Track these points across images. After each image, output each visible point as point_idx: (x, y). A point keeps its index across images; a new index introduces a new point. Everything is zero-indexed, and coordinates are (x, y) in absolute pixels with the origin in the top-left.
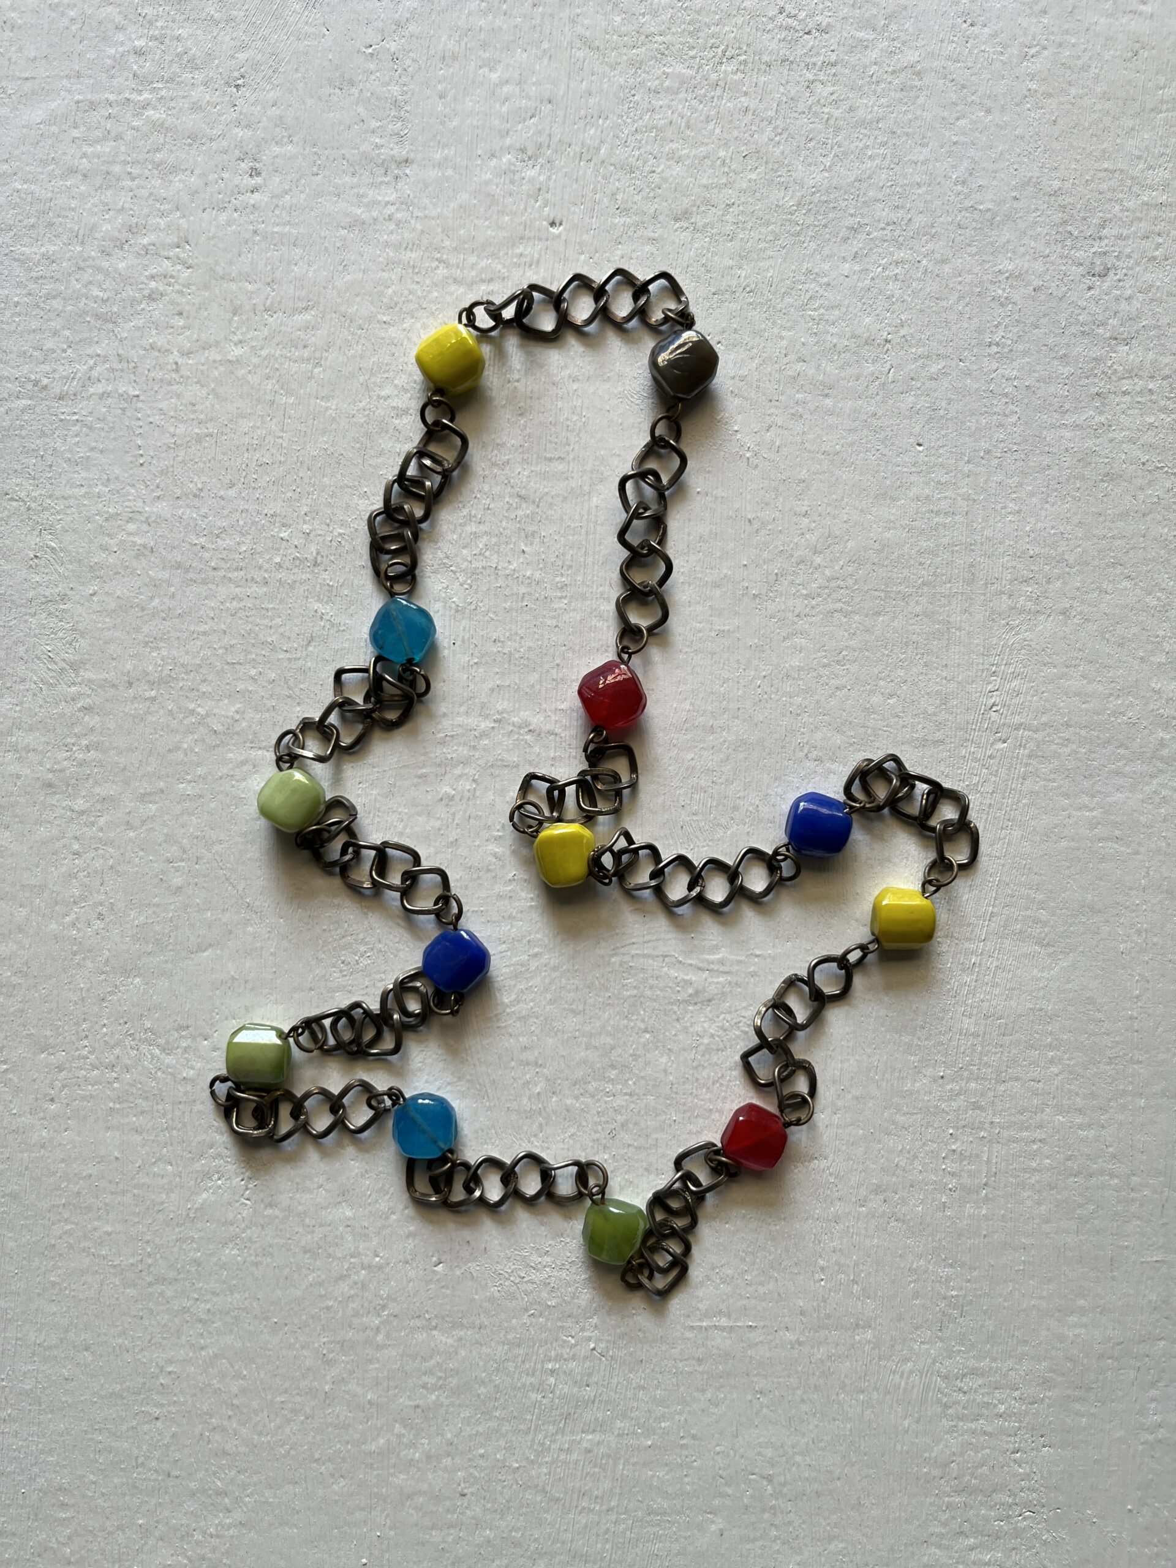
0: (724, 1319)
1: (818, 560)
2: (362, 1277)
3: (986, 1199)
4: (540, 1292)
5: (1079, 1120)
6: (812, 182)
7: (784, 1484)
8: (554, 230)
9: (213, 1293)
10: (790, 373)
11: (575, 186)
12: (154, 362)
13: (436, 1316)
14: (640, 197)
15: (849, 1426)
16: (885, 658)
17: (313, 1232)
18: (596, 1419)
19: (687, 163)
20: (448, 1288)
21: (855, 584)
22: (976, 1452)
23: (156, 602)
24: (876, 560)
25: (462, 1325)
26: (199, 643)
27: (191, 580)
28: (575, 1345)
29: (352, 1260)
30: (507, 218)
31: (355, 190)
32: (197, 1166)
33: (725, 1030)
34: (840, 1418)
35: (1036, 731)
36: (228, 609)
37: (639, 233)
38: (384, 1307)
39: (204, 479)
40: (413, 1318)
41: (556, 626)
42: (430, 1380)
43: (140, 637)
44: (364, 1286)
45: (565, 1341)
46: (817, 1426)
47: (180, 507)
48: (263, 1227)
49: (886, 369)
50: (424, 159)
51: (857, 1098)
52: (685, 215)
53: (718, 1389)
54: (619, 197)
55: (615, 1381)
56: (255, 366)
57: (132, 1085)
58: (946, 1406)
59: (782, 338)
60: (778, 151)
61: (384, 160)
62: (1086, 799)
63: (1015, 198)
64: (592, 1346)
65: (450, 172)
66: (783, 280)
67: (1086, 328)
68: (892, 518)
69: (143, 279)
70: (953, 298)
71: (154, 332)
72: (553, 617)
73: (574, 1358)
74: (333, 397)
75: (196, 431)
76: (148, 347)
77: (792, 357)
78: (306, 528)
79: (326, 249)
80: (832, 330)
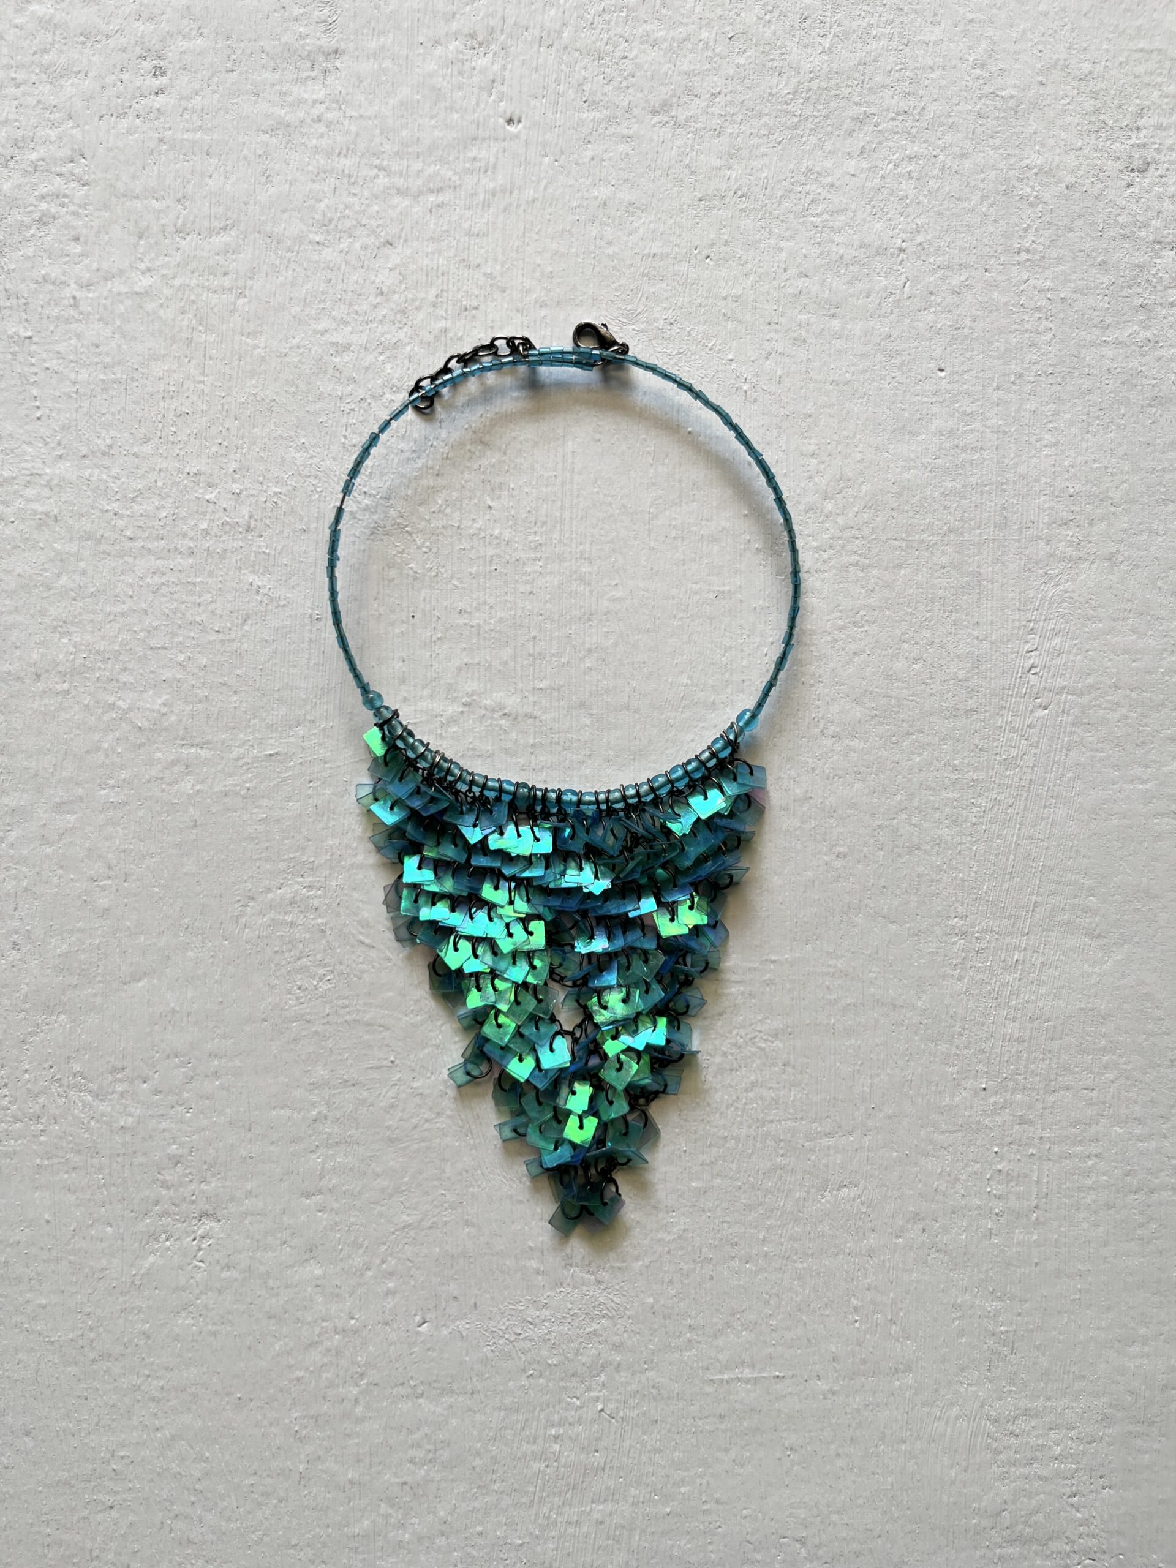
0: (747, 1370)
1: (829, 506)
2: (336, 1343)
3: (1037, 1222)
4: (540, 1349)
5: (1138, 1131)
6: (809, 67)
7: (818, 1546)
8: (512, 129)
9: (167, 1369)
10: (790, 291)
11: (534, 76)
12: (48, 296)
13: (422, 1382)
14: (611, 87)
15: (890, 1479)
16: (908, 618)
17: (278, 1295)
18: (608, 1488)
19: (664, 46)
20: (434, 1350)
21: (872, 533)
22: (1031, 1498)
23: (64, 578)
24: (895, 505)
25: (452, 1391)
26: (118, 626)
27: (104, 552)
28: (581, 1408)
29: (324, 1324)
30: (456, 116)
31: (277, 88)
32: (141, 1226)
33: (740, 1047)
34: (880, 1472)
35: (1081, 695)
36: (149, 585)
37: (611, 130)
38: (362, 1375)
39: (113, 433)
40: (396, 1386)
41: (531, 593)
42: (419, 1454)
43: (47, 621)
44: (338, 1353)
45: (569, 1404)
46: (854, 1482)
47: (88, 467)
48: (220, 1292)
49: (902, 282)
50: (357, 49)
51: (890, 1118)
52: (665, 107)
53: (743, 1448)
54: (587, 87)
55: (626, 1444)
56: (167, 298)
57: (61, 1138)
58: (997, 1452)
59: (781, 250)
60: (768, 32)
61: (310, 52)
62: (1138, 770)
63: (1042, 83)
64: (600, 1407)
65: (387, 64)
66: (779, 182)
67: (1127, 231)
68: (912, 456)
69: (32, 200)
70: (976, 199)
71: (46, 262)
72: (527, 583)
73: (580, 1421)
74: (261, 333)
75: (102, 377)
76: (40, 280)
77: (793, 271)
78: (236, 487)
79: (245, 158)
80: (837, 238)
